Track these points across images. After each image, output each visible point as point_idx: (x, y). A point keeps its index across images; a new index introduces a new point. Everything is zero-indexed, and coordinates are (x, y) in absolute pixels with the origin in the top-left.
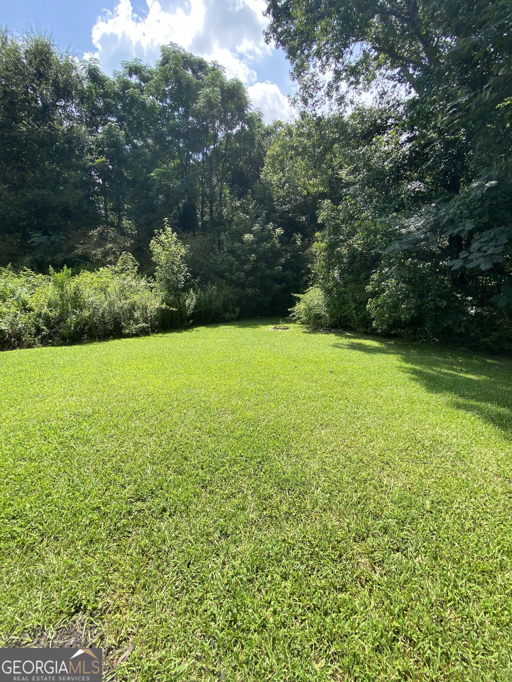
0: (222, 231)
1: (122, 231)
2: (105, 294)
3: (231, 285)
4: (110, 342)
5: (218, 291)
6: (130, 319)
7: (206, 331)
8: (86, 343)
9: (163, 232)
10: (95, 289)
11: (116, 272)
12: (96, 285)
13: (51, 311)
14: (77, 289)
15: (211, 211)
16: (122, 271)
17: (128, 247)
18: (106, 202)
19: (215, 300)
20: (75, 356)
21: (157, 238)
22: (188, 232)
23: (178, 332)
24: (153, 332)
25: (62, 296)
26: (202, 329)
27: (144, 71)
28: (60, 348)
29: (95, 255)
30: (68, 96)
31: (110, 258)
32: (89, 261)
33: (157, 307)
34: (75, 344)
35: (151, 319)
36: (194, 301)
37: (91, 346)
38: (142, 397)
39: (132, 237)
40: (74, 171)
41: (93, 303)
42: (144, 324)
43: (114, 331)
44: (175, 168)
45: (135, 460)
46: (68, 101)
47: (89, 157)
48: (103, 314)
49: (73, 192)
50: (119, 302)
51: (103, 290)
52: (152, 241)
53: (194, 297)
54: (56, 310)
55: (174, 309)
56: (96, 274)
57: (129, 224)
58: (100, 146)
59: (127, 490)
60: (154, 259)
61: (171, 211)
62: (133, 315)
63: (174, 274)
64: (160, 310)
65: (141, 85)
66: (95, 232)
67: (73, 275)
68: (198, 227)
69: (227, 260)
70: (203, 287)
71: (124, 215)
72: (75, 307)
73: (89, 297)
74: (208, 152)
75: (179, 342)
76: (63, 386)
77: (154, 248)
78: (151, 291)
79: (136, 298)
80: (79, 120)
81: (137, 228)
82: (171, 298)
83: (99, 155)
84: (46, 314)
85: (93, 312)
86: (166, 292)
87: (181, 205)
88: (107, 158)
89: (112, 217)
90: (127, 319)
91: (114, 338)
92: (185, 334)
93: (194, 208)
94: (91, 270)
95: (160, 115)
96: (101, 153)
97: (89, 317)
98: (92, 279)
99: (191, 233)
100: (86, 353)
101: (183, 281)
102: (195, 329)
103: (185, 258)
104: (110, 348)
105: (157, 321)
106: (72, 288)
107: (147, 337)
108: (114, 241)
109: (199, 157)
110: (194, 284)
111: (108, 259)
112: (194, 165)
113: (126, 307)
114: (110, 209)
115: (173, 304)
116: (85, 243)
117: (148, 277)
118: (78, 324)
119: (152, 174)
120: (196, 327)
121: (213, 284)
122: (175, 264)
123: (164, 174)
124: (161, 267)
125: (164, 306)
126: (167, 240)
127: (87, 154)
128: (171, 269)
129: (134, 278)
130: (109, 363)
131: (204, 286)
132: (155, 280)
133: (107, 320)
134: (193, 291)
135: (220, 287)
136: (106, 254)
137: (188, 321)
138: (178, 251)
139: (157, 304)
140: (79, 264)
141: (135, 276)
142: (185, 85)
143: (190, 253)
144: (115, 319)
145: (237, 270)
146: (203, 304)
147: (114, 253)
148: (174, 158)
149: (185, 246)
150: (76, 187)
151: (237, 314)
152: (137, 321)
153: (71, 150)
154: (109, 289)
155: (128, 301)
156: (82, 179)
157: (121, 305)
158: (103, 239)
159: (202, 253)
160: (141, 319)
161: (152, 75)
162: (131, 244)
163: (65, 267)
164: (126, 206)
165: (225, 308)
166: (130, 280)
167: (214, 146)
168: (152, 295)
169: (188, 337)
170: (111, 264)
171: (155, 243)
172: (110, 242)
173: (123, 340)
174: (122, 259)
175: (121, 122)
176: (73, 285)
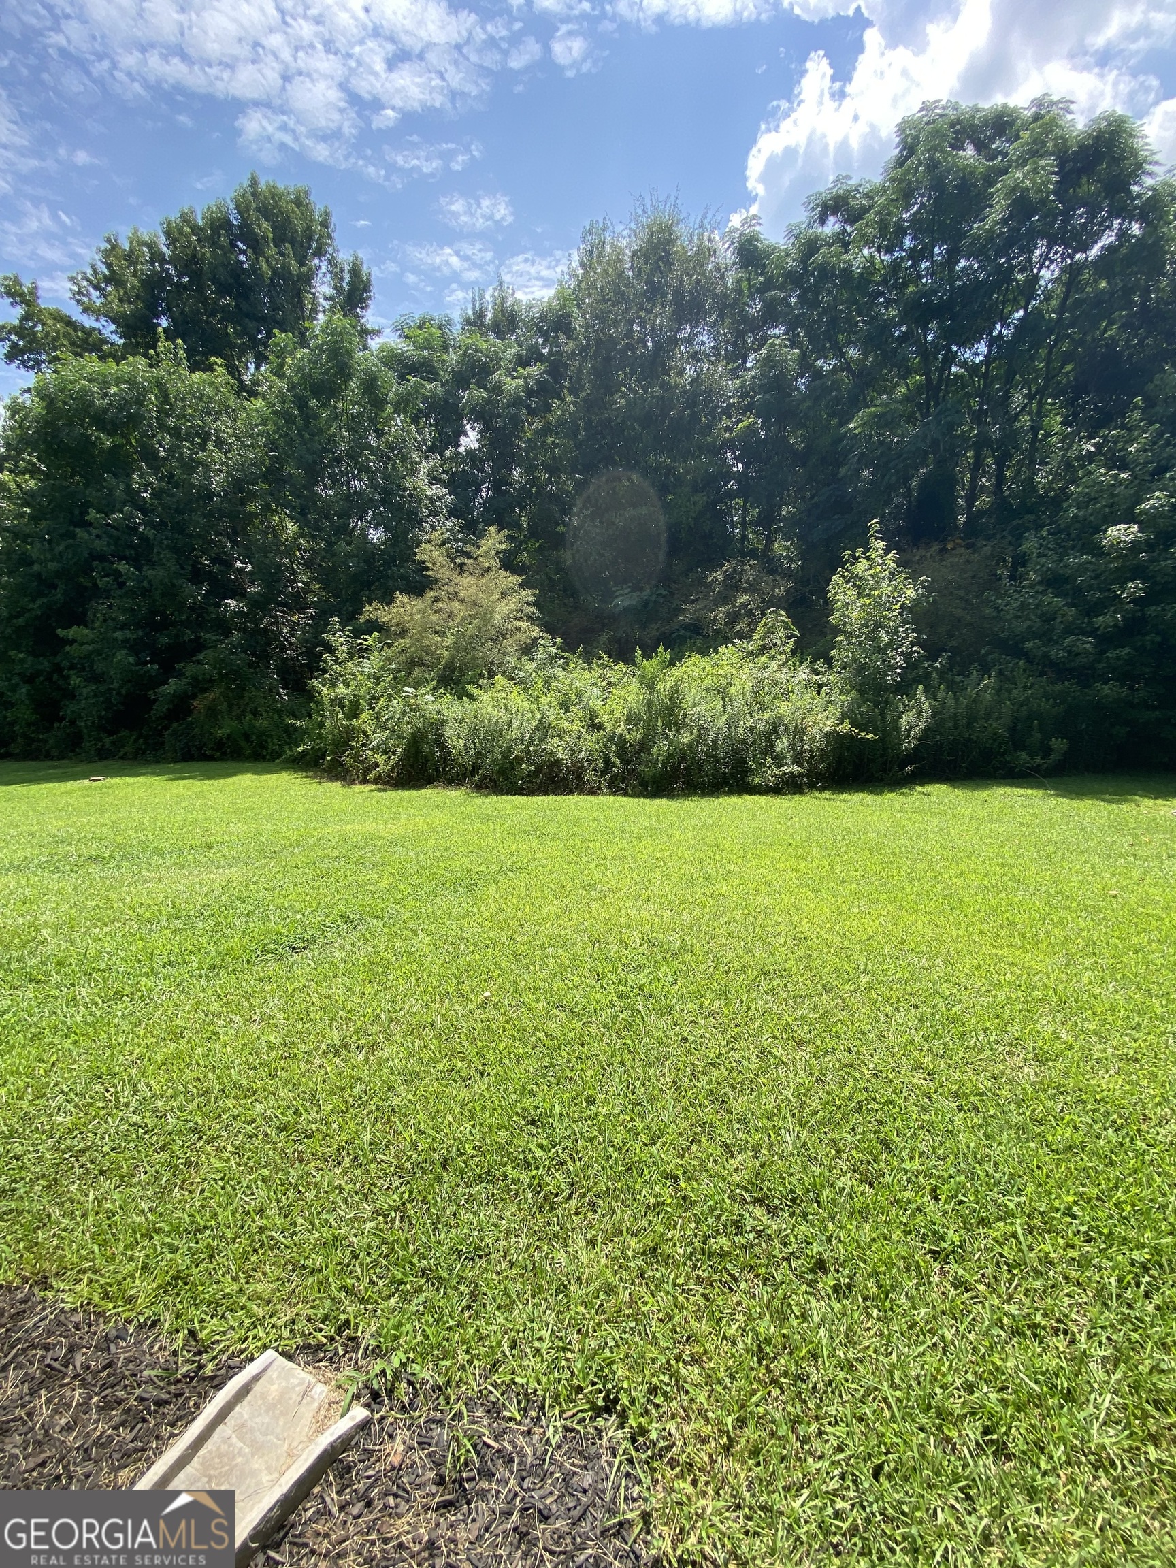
0: (1028, 530)
1: (770, 566)
2: (724, 700)
3: (1042, 674)
4: (721, 800)
5: (999, 691)
6: (766, 754)
7: (951, 797)
8: (678, 796)
9: (864, 553)
10: (707, 690)
11: (750, 654)
12: (708, 681)
13: (629, 731)
14: (676, 690)
15: (1000, 480)
16: (763, 650)
17: (780, 598)
18: (745, 509)
19: (988, 716)
20: (659, 821)
21: (847, 570)
22: (928, 545)
23: (872, 793)
24: (812, 786)
25: (649, 704)
26: (938, 790)
27: (854, 197)
28: (637, 800)
29: (714, 621)
30: (698, 313)
31: (742, 625)
32: (701, 634)
33: (828, 728)
34: (661, 797)
35: (812, 757)
36: (925, 716)
37: (687, 803)
38: (782, 941)
39: (789, 574)
40: (694, 458)
41: (699, 716)
42: (794, 768)
43: (732, 775)
44: (907, 398)
45: (759, 1095)
46: (697, 326)
47: (726, 423)
48: (715, 741)
49: (689, 500)
50: (748, 716)
51: (721, 692)
52: (835, 577)
53: (926, 706)
54: (638, 730)
55: (870, 736)
56: (712, 659)
57: (786, 548)
58: (748, 395)
59: (734, 1163)
60: (833, 619)
61: (887, 502)
62: (773, 746)
63: (878, 650)
64: (834, 738)
65: (844, 231)
66: (718, 575)
67: (672, 662)
68: (956, 527)
69: (1038, 606)
70: (953, 682)
71: (778, 530)
72: (667, 725)
73: (694, 705)
74: (1005, 332)
75: (875, 818)
76: (635, 876)
77: (836, 593)
78: (818, 693)
79: (784, 707)
80: (714, 355)
81: (802, 556)
82: (864, 709)
83: (743, 414)
84: (621, 735)
85: (699, 736)
86: (853, 694)
87: (915, 483)
88: (758, 416)
89: (755, 539)
90: (761, 753)
91: (730, 792)
92: (891, 799)
93: (951, 482)
94: (704, 652)
95: (884, 282)
96: (748, 409)
97: (690, 746)
98: (704, 669)
99: (936, 547)
100: (677, 816)
101: (900, 667)
102: (919, 788)
103: (910, 610)
104: (721, 813)
105: (823, 761)
106: (668, 688)
107: (797, 797)
108: (753, 588)
109: (979, 351)
110: (928, 675)
111: (737, 628)
112: (962, 377)
113: (760, 727)
114: (751, 523)
115: (866, 725)
116: (697, 599)
117: (814, 661)
118: (669, 757)
119: (851, 426)
120: (922, 784)
121: (985, 670)
122: (882, 628)
123: (880, 416)
124: (848, 635)
125: (845, 728)
126: (871, 572)
127: (721, 419)
128: (873, 640)
129: (785, 665)
130: (716, 844)
131: (958, 678)
132: (830, 668)
133: (720, 754)
134: (926, 691)
135: (1006, 682)
136: (733, 618)
137: (902, 767)
138: (896, 594)
139: (829, 723)
140: (683, 639)
141: (788, 659)
142: (955, 187)
143: (927, 597)
144: (736, 752)
145: (1068, 632)
146: (949, 724)
147: (750, 613)
148: (906, 372)
149: (915, 580)
150: (695, 489)
151: (1054, 757)
152: (779, 760)
153: (695, 418)
154: (732, 690)
155: (767, 715)
156: (707, 470)
157: (750, 723)
158: (732, 585)
159: (961, 593)
160: (788, 756)
161: (872, 198)
162: (787, 591)
163: (661, 648)
164: (786, 510)
165: (1017, 736)
166: (776, 670)
167: (1026, 309)
168: (819, 701)
169: (897, 805)
170: (740, 639)
171: (841, 581)
172: (745, 591)
173: (747, 797)
174: (765, 624)
175: (794, 329)
176: (670, 682)
